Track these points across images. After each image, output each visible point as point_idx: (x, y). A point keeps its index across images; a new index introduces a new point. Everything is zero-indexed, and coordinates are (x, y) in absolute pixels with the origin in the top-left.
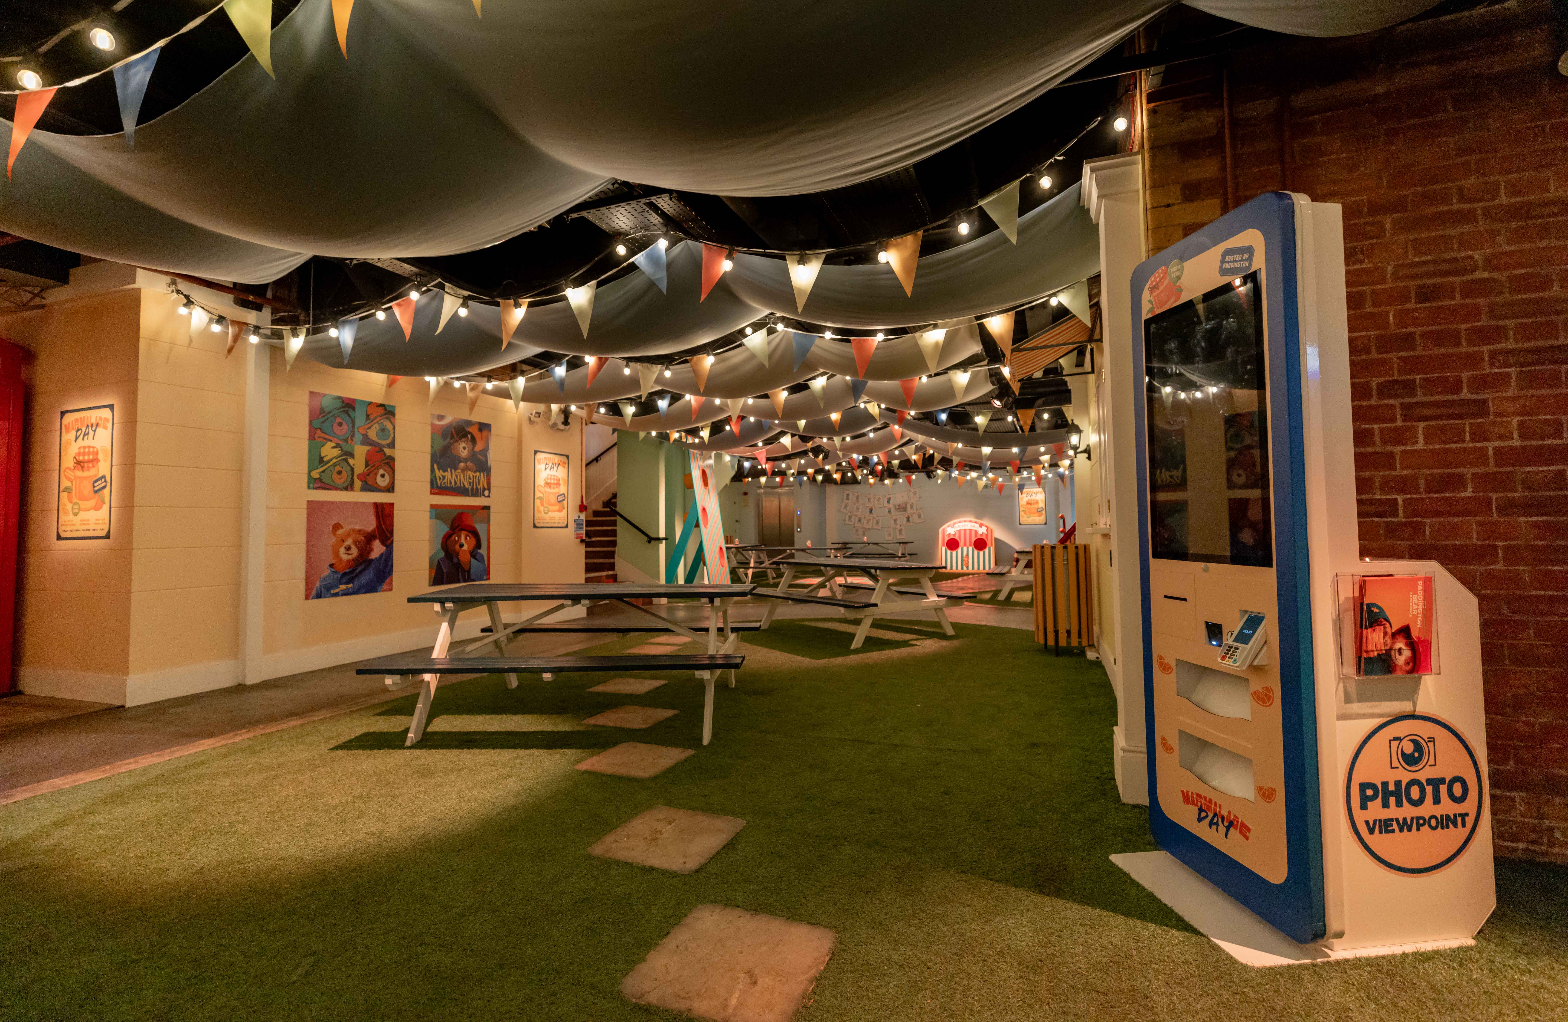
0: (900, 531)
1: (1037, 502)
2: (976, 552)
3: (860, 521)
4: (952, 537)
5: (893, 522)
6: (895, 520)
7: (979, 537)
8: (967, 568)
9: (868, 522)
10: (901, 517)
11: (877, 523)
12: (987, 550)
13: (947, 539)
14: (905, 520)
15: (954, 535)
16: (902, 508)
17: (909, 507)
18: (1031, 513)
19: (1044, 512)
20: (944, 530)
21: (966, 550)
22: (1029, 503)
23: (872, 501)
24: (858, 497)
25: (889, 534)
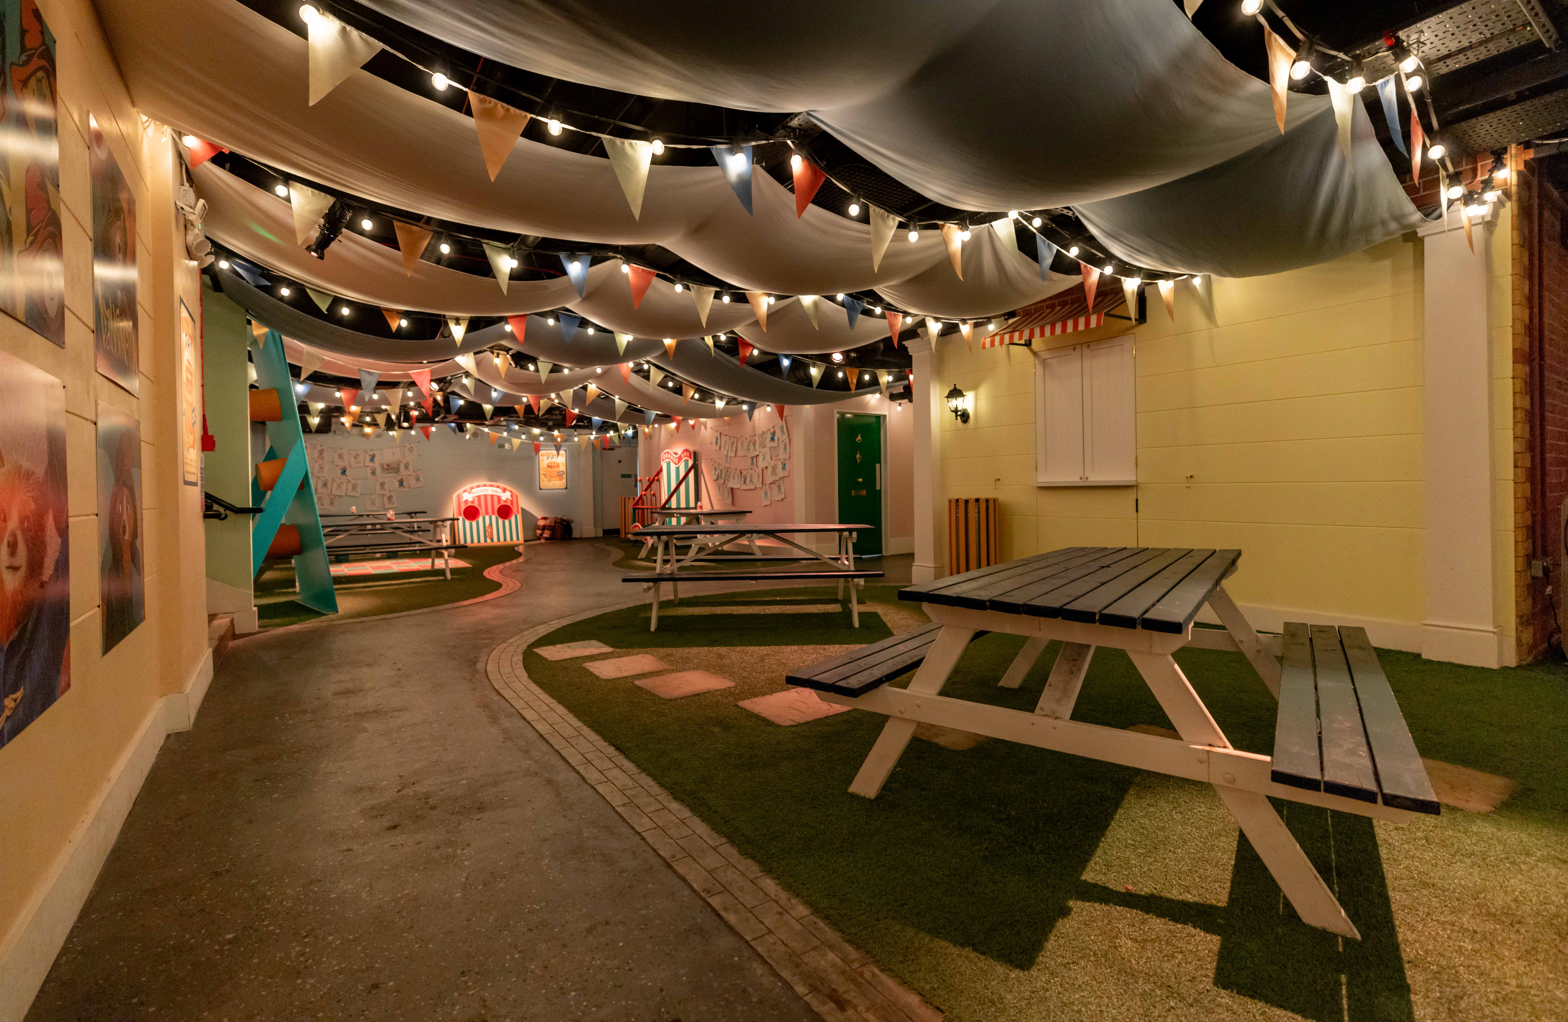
0: (390, 498)
1: (558, 466)
2: (500, 521)
3: (325, 485)
4: (469, 504)
5: (378, 487)
6: (382, 485)
7: (502, 503)
8: (492, 539)
9: (339, 486)
10: (392, 480)
11: (354, 487)
12: (513, 519)
13: (463, 507)
14: (397, 484)
15: (473, 502)
16: (391, 468)
17: (402, 467)
18: (552, 477)
19: (564, 476)
20: (459, 496)
21: (488, 519)
22: (549, 466)
23: (346, 458)
24: (321, 452)
25: (373, 503)
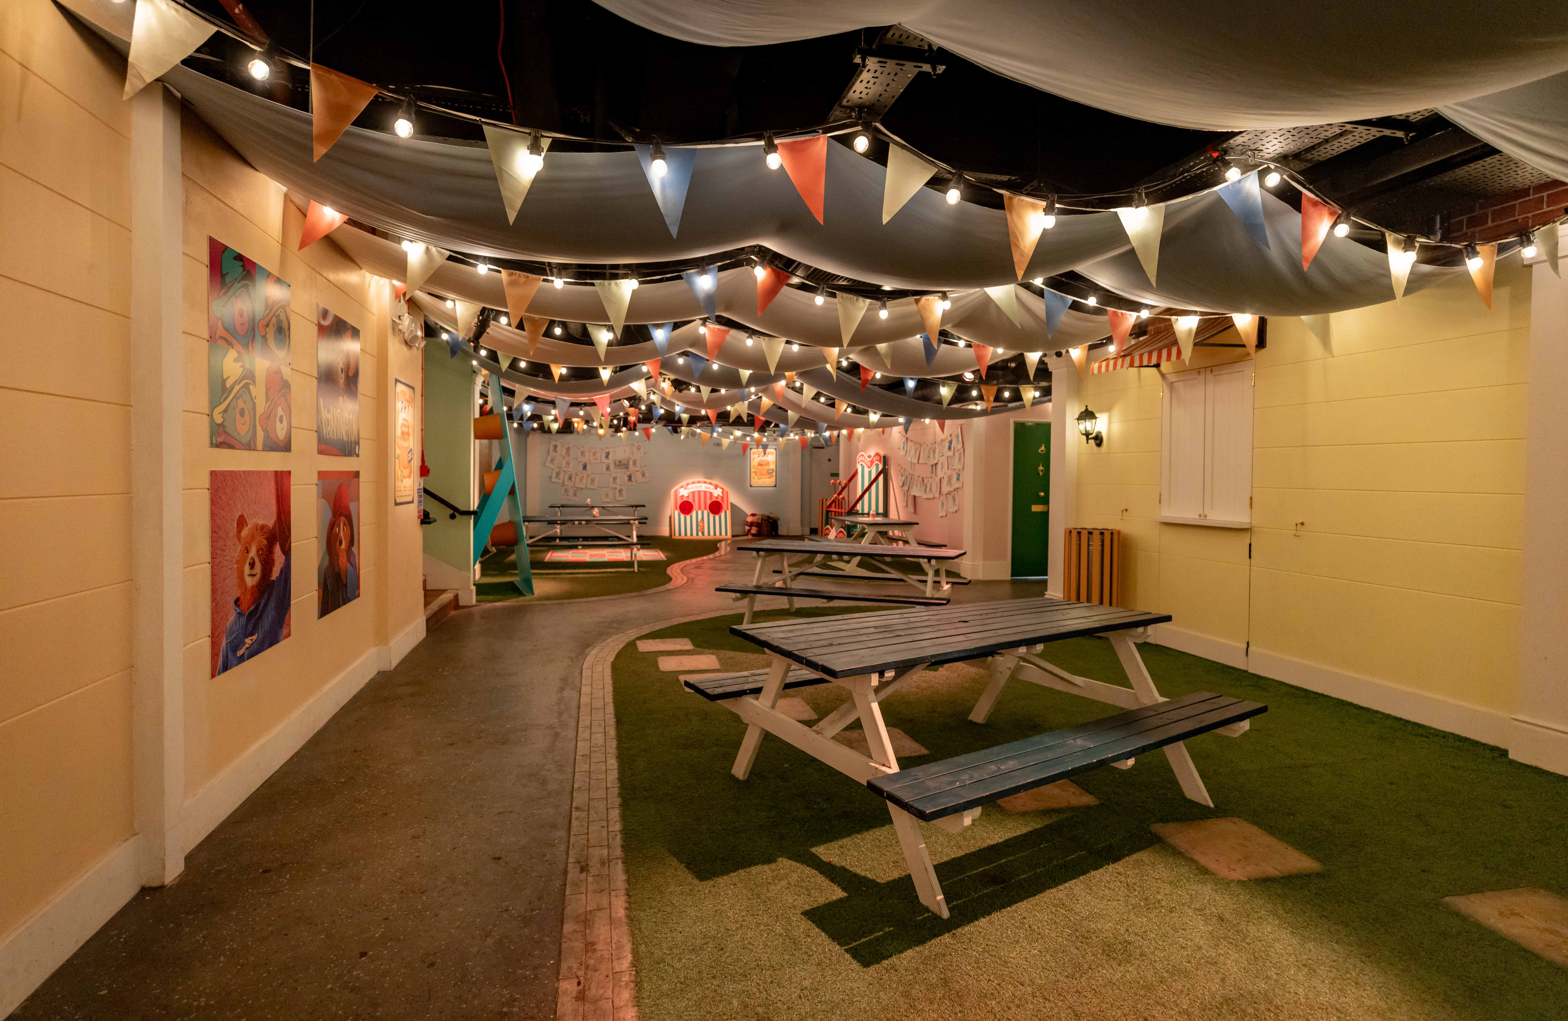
0: (620, 491)
1: (768, 464)
2: (711, 516)
3: (570, 478)
4: (685, 499)
5: (611, 480)
6: (615, 479)
7: (714, 499)
8: (703, 533)
9: (581, 480)
10: (622, 475)
11: (592, 481)
12: (723, 514)
13: (679, 502)
14: (627, 478)
15: (688, 497)
16: (622, 465)
17: (631, 463)
18: (762, 474)
19: (774, 474)
20: (676, 491)
21: (700, 514)
22: (760, 464)
23: (586, 455)
24: (568, 449)
25: (607, 495)
